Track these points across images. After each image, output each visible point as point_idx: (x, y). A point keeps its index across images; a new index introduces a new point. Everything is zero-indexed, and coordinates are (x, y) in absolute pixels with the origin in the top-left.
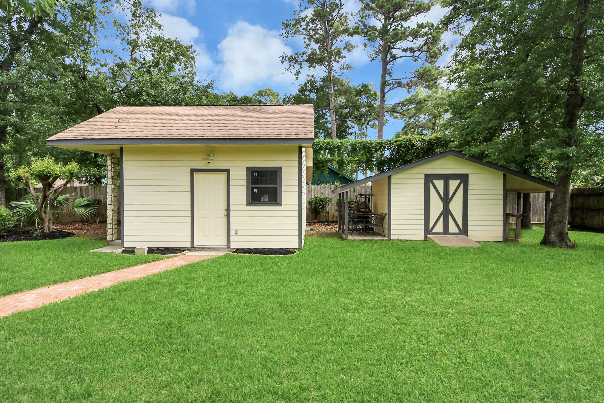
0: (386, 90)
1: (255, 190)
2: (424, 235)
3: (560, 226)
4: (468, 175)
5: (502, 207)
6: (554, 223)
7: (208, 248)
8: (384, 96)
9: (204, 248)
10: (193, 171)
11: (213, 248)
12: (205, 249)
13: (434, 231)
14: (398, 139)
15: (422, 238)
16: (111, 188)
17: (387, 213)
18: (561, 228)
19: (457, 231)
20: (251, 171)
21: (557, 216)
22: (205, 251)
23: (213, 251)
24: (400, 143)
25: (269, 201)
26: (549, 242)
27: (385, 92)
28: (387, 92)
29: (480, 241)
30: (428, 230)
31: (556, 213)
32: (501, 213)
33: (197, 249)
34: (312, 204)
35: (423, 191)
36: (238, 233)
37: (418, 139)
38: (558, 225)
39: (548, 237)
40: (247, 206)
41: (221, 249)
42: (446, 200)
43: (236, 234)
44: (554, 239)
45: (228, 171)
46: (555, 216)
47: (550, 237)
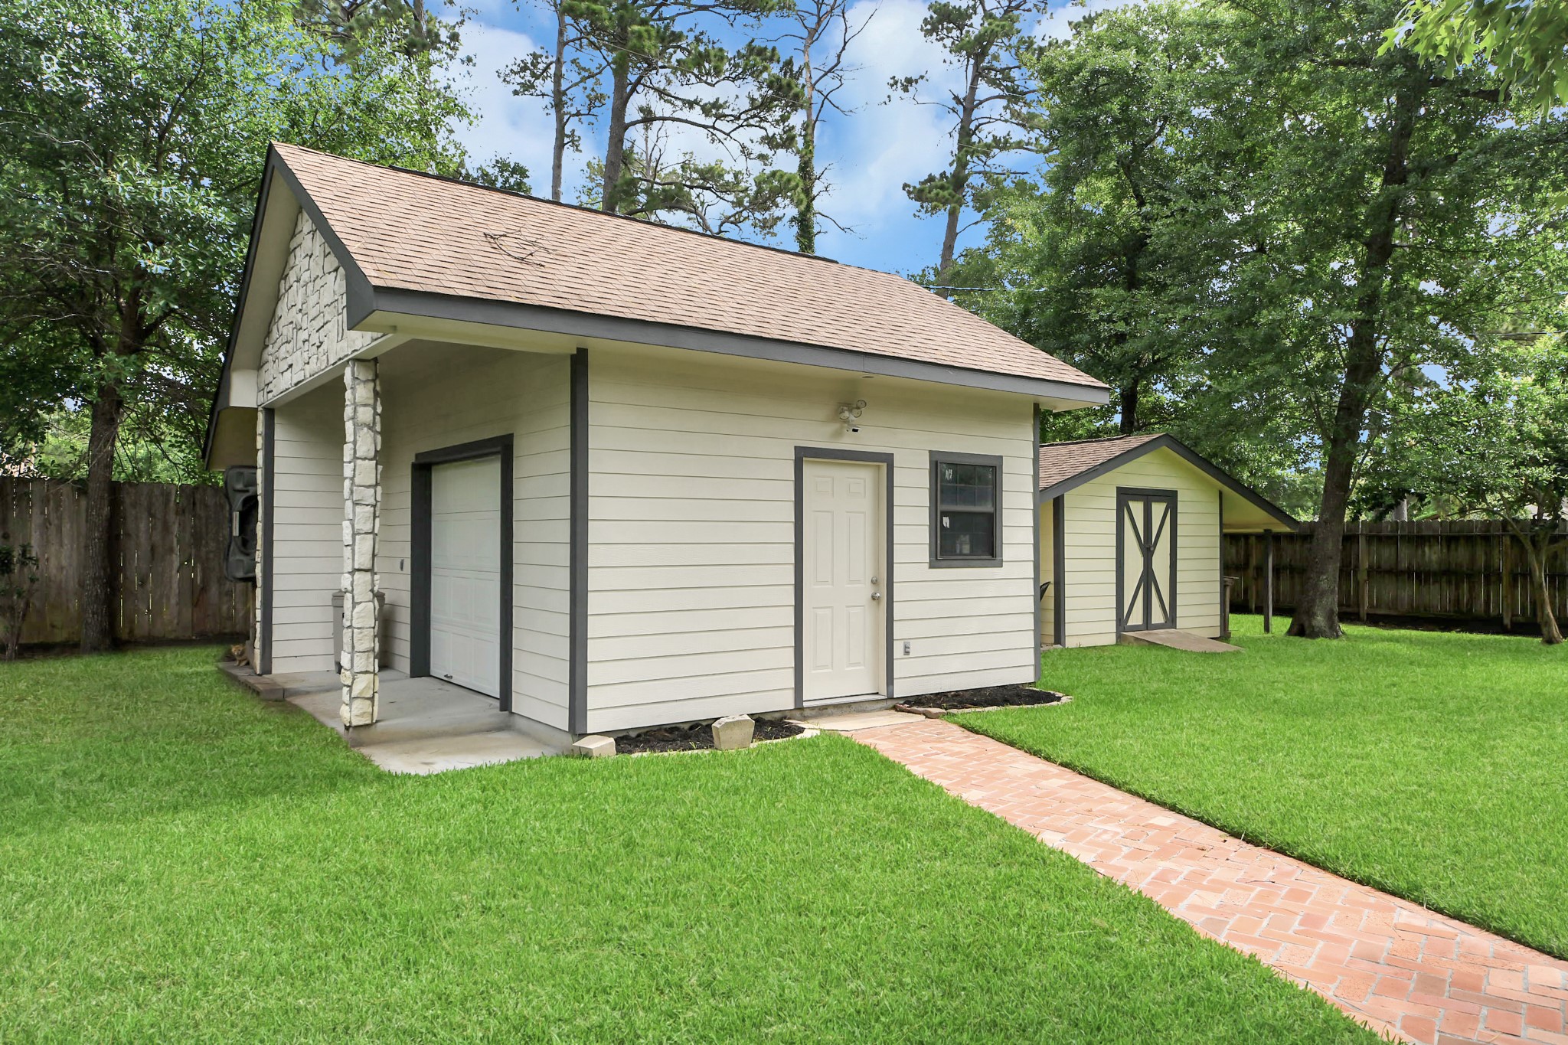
1: (946, 521)
2: (1116, 632)
3: (1330, 599)
4: (1177, 491)
7: (835, 706)
9: (825, 707)
10: (802, 455)
11: (849, 705)
12: (829, 711)
13: (1131, 621)
15: (1112, 639)
16: (372, 501)
19: (1161, 618)
20: (938, 463)
22: (829, 715)
23: (850, 713)
25: (972, 553)
26: (1313, 631)
30: (1121, 620)
33: (807, 713)
35: (1114, 528)
36: (911, 651)
39: (1310, 622)
40: (930, 567)
41: (867, 705)
42: (1148, 551)
43: (907, 653)
45: (888, 460)
47: (1314, 622)
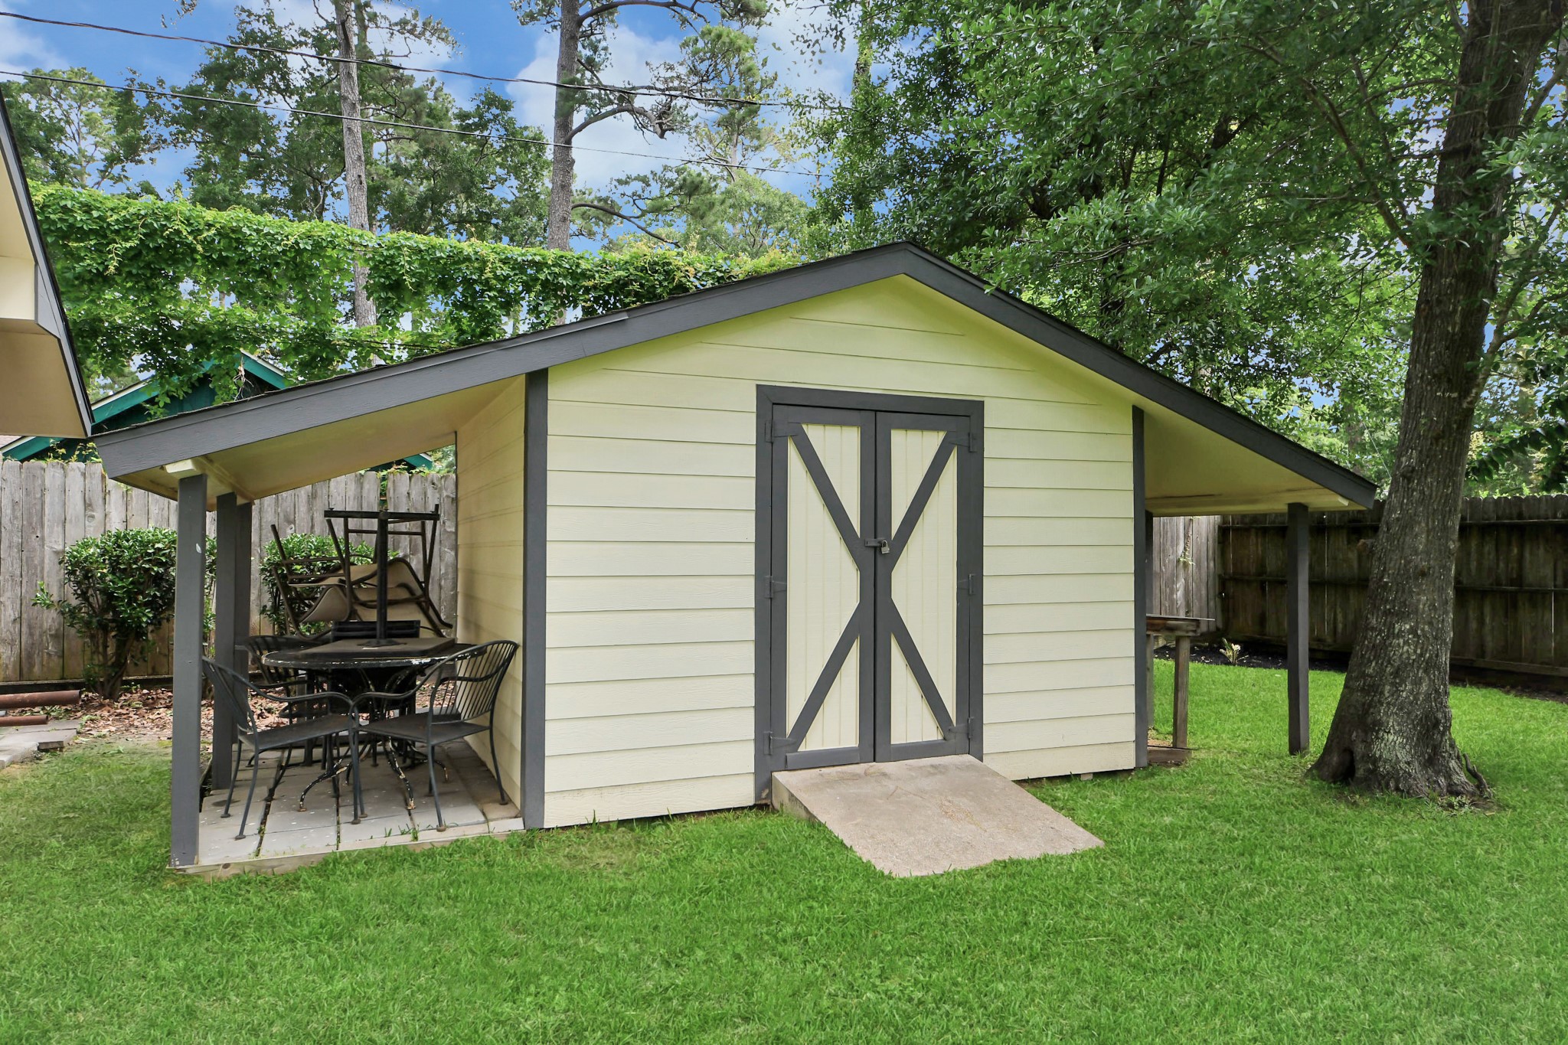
0: (578, 117)
2: (757, 773)
3: (1424, 688)
4: (980, 405)
5: (1127, 588)
6: (1396, 673)
8: (569, 142)
13: (815, 741)
14: (614, 256)
15: (744, 793)
17: (518, 638)
18: (1428, 695)
19: (931, 732)
21: (1413, 631)
24: (622, 273)
26: (1374, 772)
27: (575, 126)
28: (580, 129)
29: (1040, 779)
30: (775, 743)
31: (1402, 616)
32: (1127, 616)
34: (88, 575)
35: (746, 495)
37: (703, 268)
38: (1418, 682)
39: (1368, 745)
42: (877, 550)
44: (1403, 755)
46: (1399, 636)
47: (1378, 749)
